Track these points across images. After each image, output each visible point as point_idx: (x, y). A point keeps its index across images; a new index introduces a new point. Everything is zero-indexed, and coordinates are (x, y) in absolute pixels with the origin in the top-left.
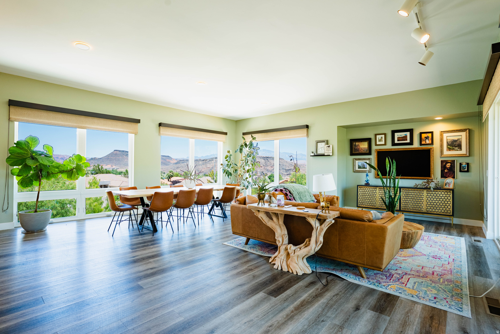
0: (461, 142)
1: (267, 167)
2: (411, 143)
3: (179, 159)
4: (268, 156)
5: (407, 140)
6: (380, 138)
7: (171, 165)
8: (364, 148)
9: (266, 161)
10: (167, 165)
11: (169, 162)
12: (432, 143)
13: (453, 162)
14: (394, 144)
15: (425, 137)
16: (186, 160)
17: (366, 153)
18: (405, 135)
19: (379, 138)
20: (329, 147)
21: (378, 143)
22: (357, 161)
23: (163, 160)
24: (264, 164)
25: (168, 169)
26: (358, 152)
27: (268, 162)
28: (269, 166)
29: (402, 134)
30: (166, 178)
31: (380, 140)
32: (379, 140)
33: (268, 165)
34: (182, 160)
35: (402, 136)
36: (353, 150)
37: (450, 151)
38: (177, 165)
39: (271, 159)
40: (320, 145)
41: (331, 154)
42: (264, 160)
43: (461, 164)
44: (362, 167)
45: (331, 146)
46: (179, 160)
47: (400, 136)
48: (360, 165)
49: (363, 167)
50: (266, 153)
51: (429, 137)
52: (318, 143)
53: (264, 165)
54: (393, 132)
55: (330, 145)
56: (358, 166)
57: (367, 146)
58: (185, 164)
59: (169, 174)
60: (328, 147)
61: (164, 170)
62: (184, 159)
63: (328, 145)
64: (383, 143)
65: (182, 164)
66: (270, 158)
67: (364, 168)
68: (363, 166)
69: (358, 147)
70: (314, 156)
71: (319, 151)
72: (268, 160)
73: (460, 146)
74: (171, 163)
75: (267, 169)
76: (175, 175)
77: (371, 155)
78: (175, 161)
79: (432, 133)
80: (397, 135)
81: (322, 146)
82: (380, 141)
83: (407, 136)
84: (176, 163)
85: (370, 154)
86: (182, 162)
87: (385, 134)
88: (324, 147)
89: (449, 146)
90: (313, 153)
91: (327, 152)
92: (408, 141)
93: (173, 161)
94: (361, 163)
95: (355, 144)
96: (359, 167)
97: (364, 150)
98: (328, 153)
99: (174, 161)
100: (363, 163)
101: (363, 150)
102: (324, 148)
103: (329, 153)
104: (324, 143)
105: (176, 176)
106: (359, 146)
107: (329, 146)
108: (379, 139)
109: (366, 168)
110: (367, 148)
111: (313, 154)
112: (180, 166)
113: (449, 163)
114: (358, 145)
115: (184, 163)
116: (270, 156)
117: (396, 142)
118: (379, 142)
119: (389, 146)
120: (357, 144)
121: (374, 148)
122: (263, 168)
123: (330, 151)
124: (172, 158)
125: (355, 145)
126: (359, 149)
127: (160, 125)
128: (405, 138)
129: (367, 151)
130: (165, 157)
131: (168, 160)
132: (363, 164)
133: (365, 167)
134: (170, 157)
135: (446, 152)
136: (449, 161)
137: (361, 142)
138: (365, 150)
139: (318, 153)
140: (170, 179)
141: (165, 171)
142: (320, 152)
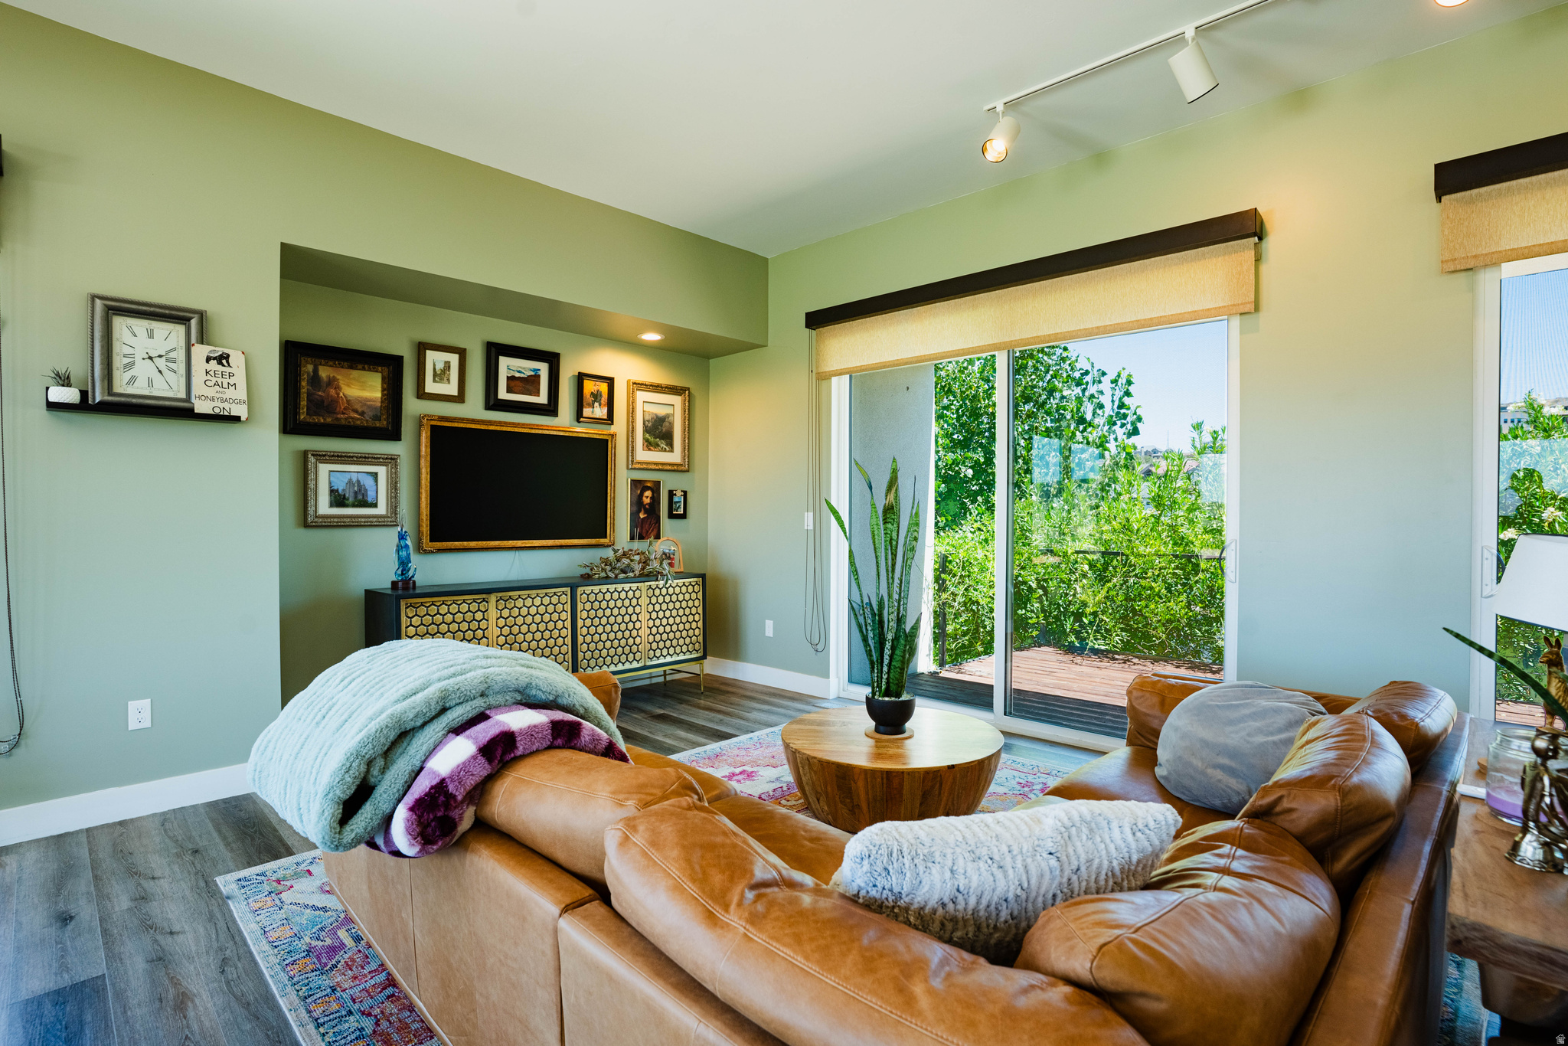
0: (671, 425)
2: (551, 409)
5: (537, 394)
6: (440, 366)
8: (364, 402)
12: (610, 418)
13: (656, 487)
14: (493, 403)
15: (592, 393)
17: (376, 428)
18: (533, 374)
19: (434, 365)
20: (220, 363)
21: (431, 387)
22: (324, 469)
26: (329, 420)
29: (525, 367)
31: (441, 376)
32: (435, 375)
35: (522, 375)
36: (304, 403)
37: (650, 450)
40: (130, 334)
41: (241, 411)
43: (671, 494)
44: (351, 500)
47: (517, 375)
48: (341, 485)
49: (360, 501)
51: (601, 396)
52: (121, 324)
54: (495, 351)
55: (226, 351)
56: (333, 492)
57: (379, 395)
64: (452, 389)
67: (364, 504)
68: (356, 493)
69: (332, 392)
70: (84, 406)
71: (132, 378)
73: (668, 437)
77: (400, 440)
79: (610, 381)
80: (507, 366)
81: (159, 346)
82: (441, 380)
83: (539, 376)
85: (394, 435)
87: (462, 353)
88: (172, 355)
89: (647, 436)
90: (65, 381)
91: (211, 392)
92: (542, 398)
94: (346, 481)
95: (316, 371)
96: (338, 500)
97: (362, 414)
98: (222, 405)
100: (354, 480)
101: (356, 411)
102: (174, 361)
103: (226, 406)
104: (181, 329)
106: (338, 388)
108: (437, 368)
109: (375, 505)
110: (379, 404)
111: (68, 396)
113: (648, 488)
114: (332, 382)
117: (503, 394)
118: (434, 381)
119: (473, 410)
120: (324, 372)
121: (412, 406)
123: (231, 393)
125: (315, 379)
126: (334, 402)
128: (530, 383)
129: (377, 418)
132: (358, 481)
133: (370, 500)
135: (643, 455)
136: (649, 485)
137: (351, 367)
138: (369, 414)
139: (119, 389)
142: (141, 380)
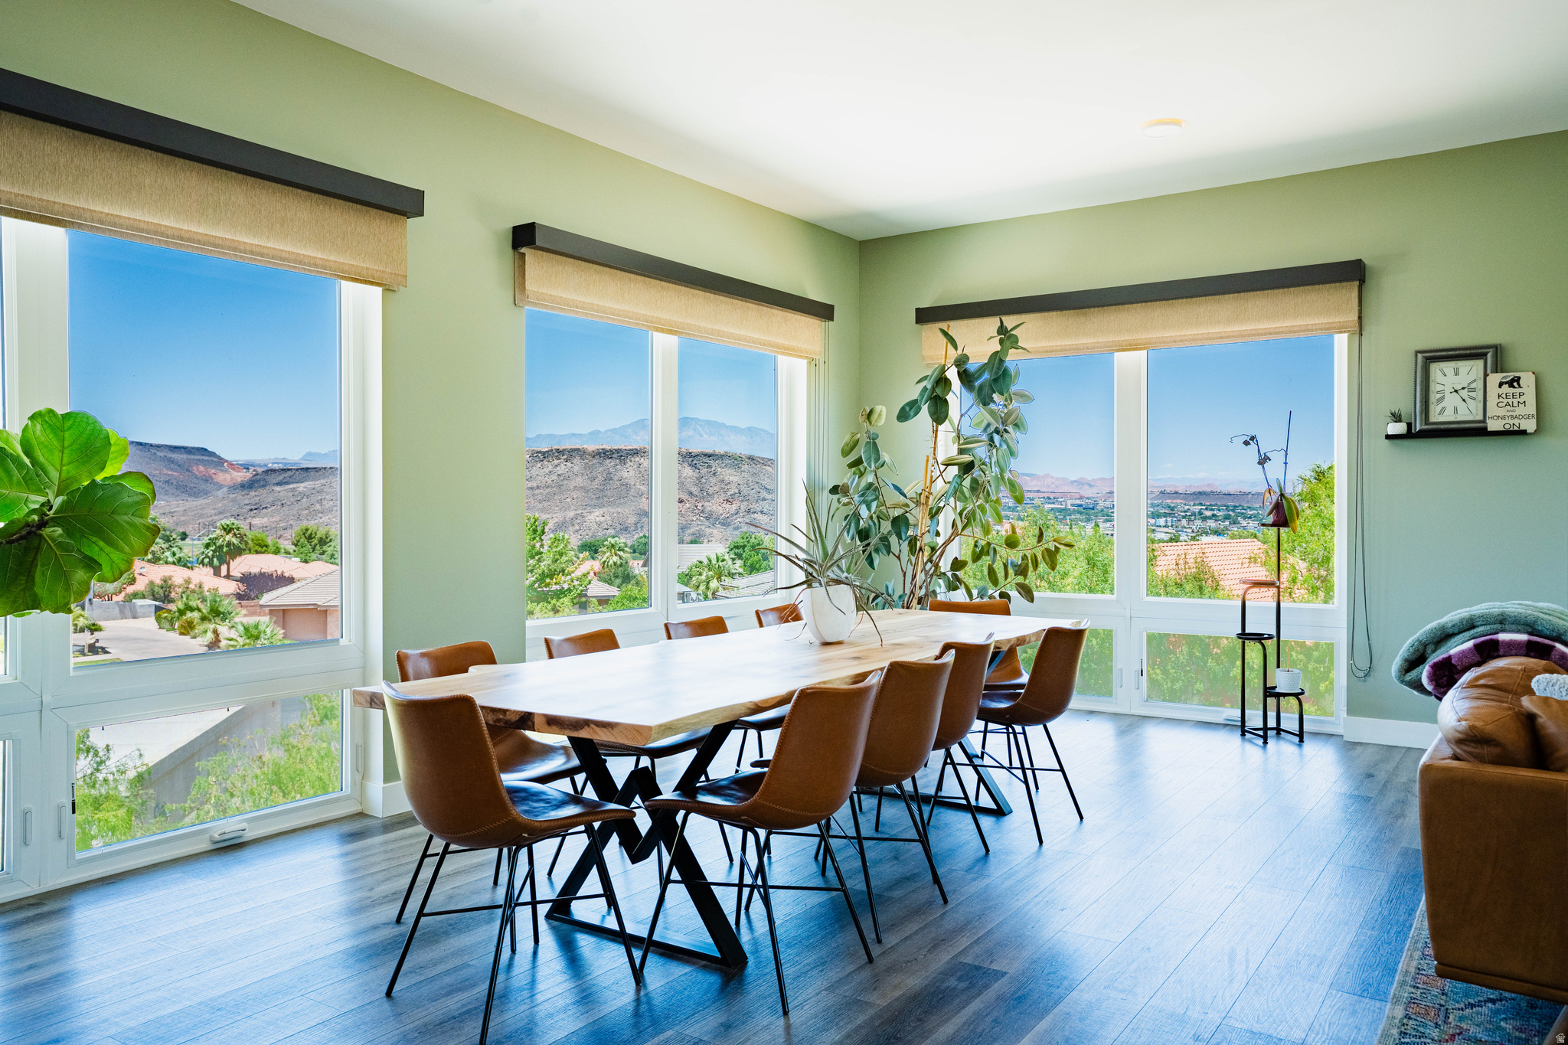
1: (706, 504)
3: (260, 466)
4: (709, 451)
7: (220, 493)
9: (704, 471)
10: (195, 493)
11: (207, 479)
16: (302, 469)
20: (1512, 386)
23: (172, 470)
24: (695, 490)
25: (201, 516)
27: (713, 480)
28: (716, 496)
30: (206, 560)
33: (711, 492)
34: (276, 466)
38: (253, 493)
39: (727, 461)
40: (1444, 376)
41: (1530, 426)
42: (694, 466)
45: (1528, 380)
46: (260, 470)
50: (701, 435)
52: (1436, 368)
53: (691, 493)
55: (1517, 374)
58: (293, 490)
59: (219, 542)
60: (1511, 384)
61: (182, 518)
62: (285, 464)
63: (1511, 375)
65: (278, 488)
66: (722, 457)
70: (1410, 435)
71: (1443, 409)
72: (709, 466)
74: (221, 487)
75: (708, 509)
76: (251, 543)
78: (241, 476)
81: (1462, 380)
84: (249, 486)
86: (281, 478)
88: (1473, 386)
90: (1397, 418)
91: (1501, 412)
93: (227, 476)
98: (1512, 422)
99: (235, 474)
102: (1474, 390)
103: (1516, 422)
104: (1480, 363)
105: (257, 548)
107: (1513, 380)
111: (1399, 428)
112: (270, 499)
115: (287, 483)
116: (720, 449)
122: (688, 505)
123: (1520, 410)
124: (221, 461)
127: (524, 236)
130: (185, 456)
131: (201, 468)
134: (213, 454)
139: (1432, 419)
140: (224, 568)
141: (185, 523)
142: (1449, 409)
